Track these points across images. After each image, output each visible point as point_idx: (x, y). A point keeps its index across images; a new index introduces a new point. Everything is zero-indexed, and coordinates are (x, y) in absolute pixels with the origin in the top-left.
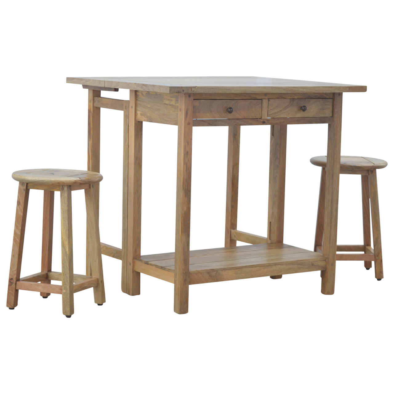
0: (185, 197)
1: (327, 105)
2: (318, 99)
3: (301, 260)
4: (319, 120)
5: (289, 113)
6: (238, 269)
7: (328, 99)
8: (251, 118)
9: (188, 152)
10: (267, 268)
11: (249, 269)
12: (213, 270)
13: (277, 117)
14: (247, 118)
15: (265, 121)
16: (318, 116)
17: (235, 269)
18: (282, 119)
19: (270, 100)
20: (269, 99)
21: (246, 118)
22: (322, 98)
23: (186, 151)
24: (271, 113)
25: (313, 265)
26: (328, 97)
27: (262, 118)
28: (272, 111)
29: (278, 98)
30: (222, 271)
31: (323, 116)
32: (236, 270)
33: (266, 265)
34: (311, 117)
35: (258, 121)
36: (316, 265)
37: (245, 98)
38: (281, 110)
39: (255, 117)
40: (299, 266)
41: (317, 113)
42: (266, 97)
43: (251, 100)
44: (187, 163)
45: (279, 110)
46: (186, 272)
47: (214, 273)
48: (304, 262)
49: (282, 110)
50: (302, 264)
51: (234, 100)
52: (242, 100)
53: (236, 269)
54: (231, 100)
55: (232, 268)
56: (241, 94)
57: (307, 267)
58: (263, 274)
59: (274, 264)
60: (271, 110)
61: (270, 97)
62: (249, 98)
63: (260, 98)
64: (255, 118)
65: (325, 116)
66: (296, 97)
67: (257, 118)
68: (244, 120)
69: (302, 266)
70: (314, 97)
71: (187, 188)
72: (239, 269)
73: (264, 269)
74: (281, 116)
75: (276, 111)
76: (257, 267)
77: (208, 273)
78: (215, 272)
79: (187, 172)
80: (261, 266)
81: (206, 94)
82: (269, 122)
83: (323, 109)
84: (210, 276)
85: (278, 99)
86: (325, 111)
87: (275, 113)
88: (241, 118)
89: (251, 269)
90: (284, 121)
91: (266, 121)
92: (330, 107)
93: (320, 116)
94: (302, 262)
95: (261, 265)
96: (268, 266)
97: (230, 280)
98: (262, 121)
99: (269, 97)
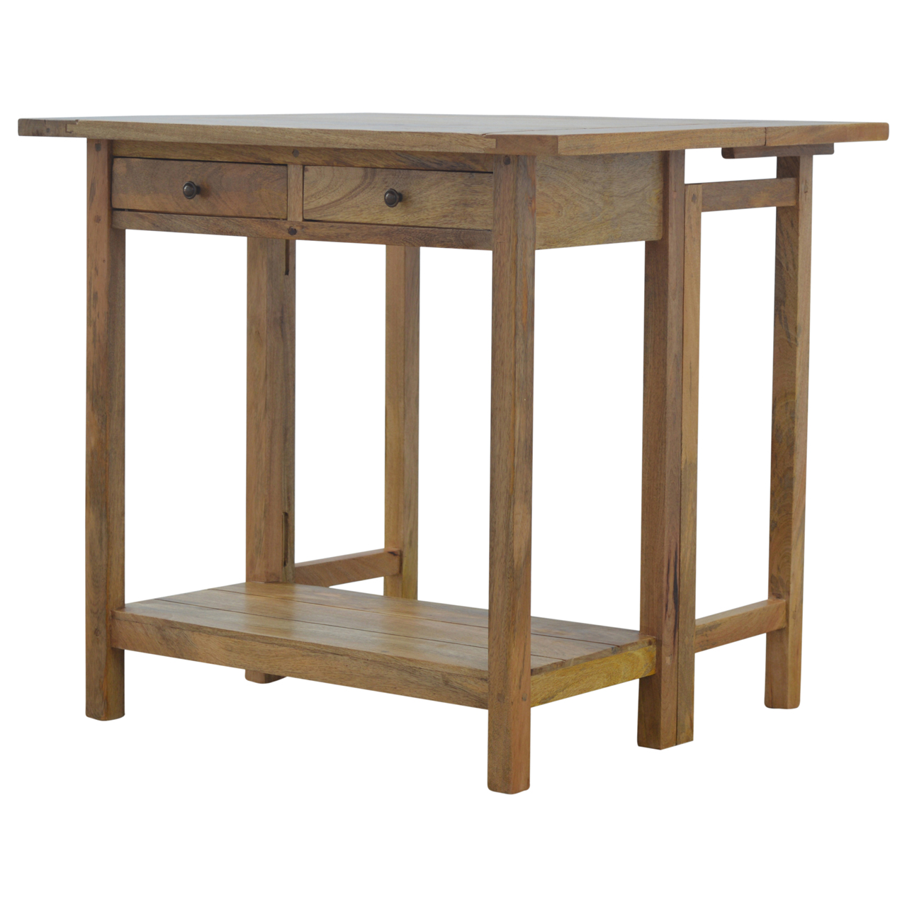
0: (93, 410)
1: (476, 192)
2: (449, 174)
3: (410, 660)
4: (452, 239)
5: (361, 211)
6: (234, 637)
7: (481, 175)
8: (259, 216)
9: (97, 293)
10: (311, 656)
11: (264, 645)
12: (171, 625)
13: (329, 218)
14: (249, 214)
15: (294, 227)
16: (450, 226)
17: (226, 636)
18: (341, 227)
19: (309, 167)
20: (304, 166)
21: (244, 215)
22: (459, 168)
23: (92, 290)
24: (312, 206)
25: (446, 683)
26: (479, 168)
27: (288, 219)
28: (314, 199)
29: (328, 164)
30: (193, 631)
31: (466, 226)
32: (229, 641)
33: (308, 647)
34: (426, 225)
35: (276, 226)
36: (456, 685)
37: (241, 160)
38: (339, 198)
39: (269, 213)
40: (406, 675)
41: (445, 216)
42: (298, 160)
43: (258, 166)
44: (95, 323)
45: (333, 200)
46: (98, 611)
47: (173, 634)
48: (418, 666)
49: (342, 198)
50: (412, 671)
51: (213, 163)
52: (232, 165)
53: (230, 637)
54: (205, 164)
55: (219, 632)
56: (231, 148)
57: (429, 684)
58: (299, 671)
59: (330, 650)
60: (312, 196)
61: (308, 161)
62: (252, 160)
63: (280, 160)
64: (268, 216)
65: (472, 226)
66: (381, 164)
67: (274, 217)
68: (240, 219)
69: (414, 679)
70: (436, 166)
71: (95, 387)
72: (236, 640)
73: (303, 656)
74: (340, 217)
75: (324, 201)
76: (283, 645)
77: (159, 628)
78: (176, 631)
79: (95, 347)
80: (294, 647)
81: (144, 143)
82: (307, 231)
83: (466, 205)
84: (164, 638)
85: (330, 167)
86: (469, 209)
87: (321, 206)
88: (231, 214)
89: (268, 647)
90: (347, 231)
91: (298, 229)
92: (485, 198)
93: (455, 226)
94: (412, 664)
95: (294, 644)
96: (314, 651)
97: (213, 663)
98: (287, 226)
99: (304, 161)
